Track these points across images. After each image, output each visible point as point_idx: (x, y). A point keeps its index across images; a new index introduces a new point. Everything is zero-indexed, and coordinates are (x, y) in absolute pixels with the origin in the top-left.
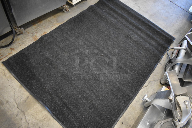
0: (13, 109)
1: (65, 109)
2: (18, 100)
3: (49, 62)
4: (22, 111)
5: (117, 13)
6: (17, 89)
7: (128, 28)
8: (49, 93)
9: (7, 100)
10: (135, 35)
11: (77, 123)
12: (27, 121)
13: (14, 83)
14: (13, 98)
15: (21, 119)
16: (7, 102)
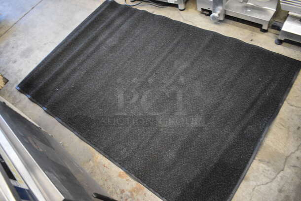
0: (288, 176)
1: (259, 103)
2: (270, 174)
3: (187, 148)
4: (285, 162)
5: (62, 71)
6: (253, 183)
7: (94, 52)
8: (243, 131)
9: (277, 193)
10: (108, 42)
11: (273, 84)
12: (296, 148)
13: (244, 194)
14: (269, 184)
15: (298, 158)
16: (280, 191)
